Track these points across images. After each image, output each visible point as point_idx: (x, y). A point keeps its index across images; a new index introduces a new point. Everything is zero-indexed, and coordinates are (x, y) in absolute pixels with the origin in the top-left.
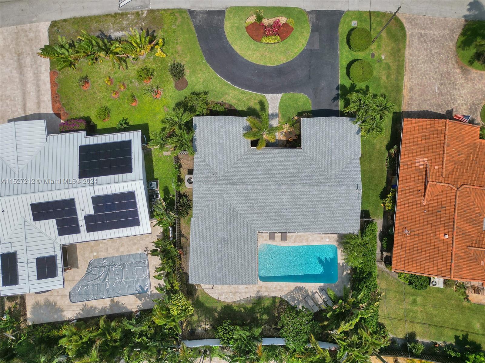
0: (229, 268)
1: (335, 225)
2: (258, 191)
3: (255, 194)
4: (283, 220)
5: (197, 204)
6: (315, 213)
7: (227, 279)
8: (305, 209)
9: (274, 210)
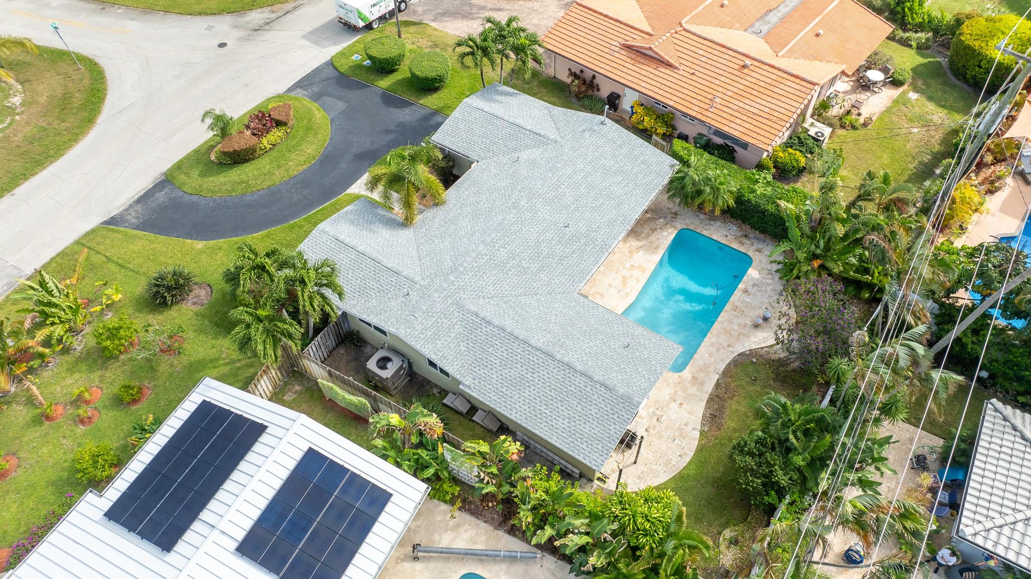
1: (644, 182)
4: (583, 242)
5: (441, 354)
7: (638, 384)
8: (585, 201)
9: (554, 242)
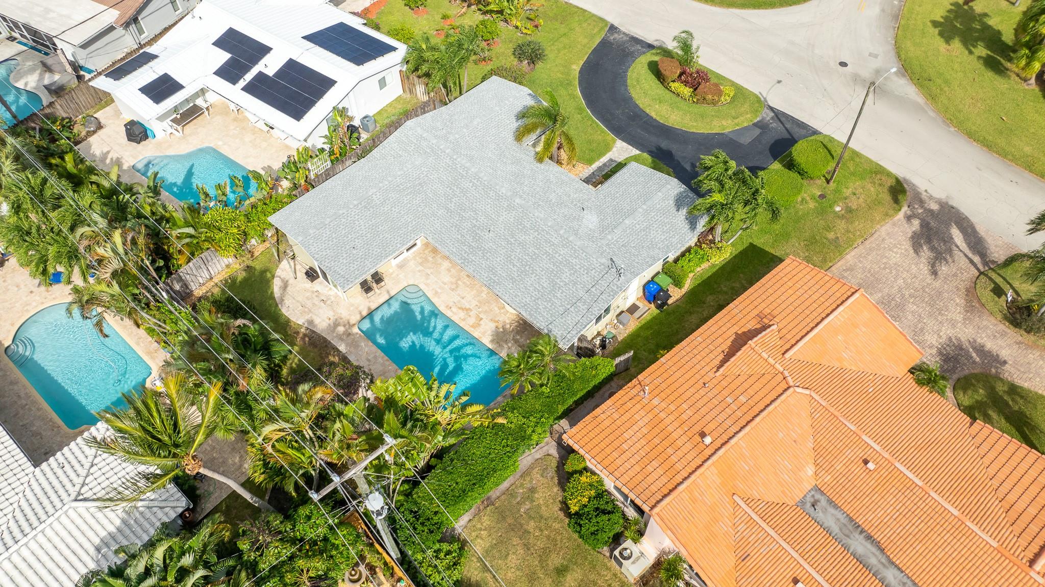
0: (334, 236)
1: (540, 307)
2: (478, 184)
3: (471, 184)
4: (473, 244)
6: (527, 268)
7: (315, 245)
8: (518, 251)
9: (474, 222)
